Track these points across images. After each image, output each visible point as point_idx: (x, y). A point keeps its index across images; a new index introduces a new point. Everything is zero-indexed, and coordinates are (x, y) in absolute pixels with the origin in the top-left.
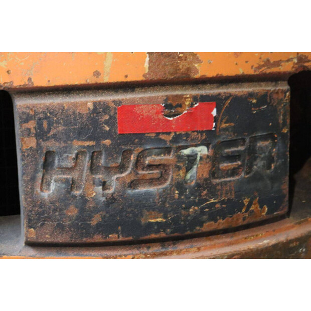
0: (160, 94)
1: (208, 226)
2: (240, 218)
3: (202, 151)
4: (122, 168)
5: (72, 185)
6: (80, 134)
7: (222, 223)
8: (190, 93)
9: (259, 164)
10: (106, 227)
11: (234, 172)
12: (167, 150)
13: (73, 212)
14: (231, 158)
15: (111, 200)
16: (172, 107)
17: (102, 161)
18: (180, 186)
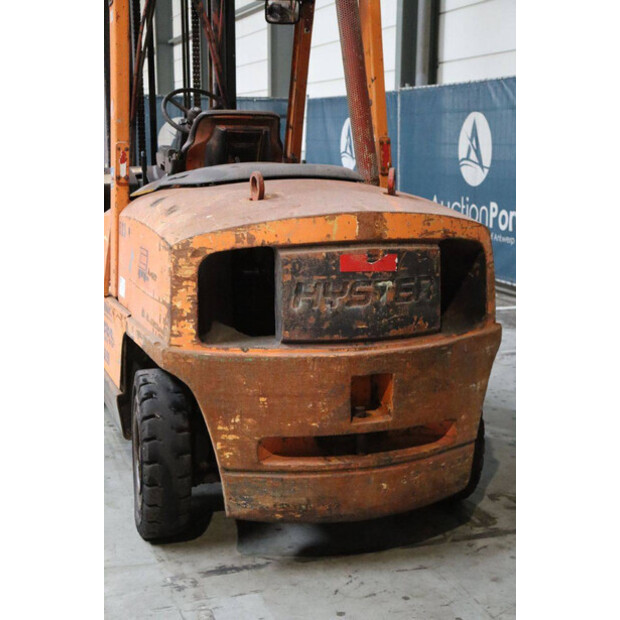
0: (365, 248)
1: (393, 333)
2: (411, 329)
3: (389, 284)
4: (342, 293)
5: (312, 303)
6: (318, 272)
7: (401, 331)
8: (382, 248)
9: (423, 295)
10: (332, 330)
11: (408, 299)
12: (369, 283)
13: (312, 320)
14: (406, 289)
15: (336, 313)
16: (372, 256)
17: (331, 289)
18: (376, 305)
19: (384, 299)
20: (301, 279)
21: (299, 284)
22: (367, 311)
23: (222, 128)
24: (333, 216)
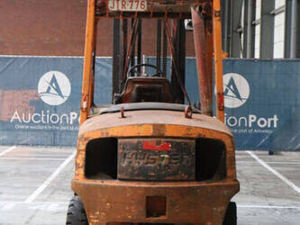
0: (156, 139)
1: (168, 178)
2: (178, 177)
3: (166, 156)
4: (144, 159)
5: (130, 162)
6: (133, 149)
7: (171, 178)
8: (163, 140)
9: (184, 163)
10: (138, 175)
11: (176, 163)
12: (156, 155)
13: (130, 170)
14: (175, 159)
15: (140, 168)
16: (159, 143)
17: (139, 156)
18: (160, 165)
19: (163, 163)
20: (126, 152)
21: (125, 154)
22: (155, 167)
23: (137, 85)
24: (141, 125)
